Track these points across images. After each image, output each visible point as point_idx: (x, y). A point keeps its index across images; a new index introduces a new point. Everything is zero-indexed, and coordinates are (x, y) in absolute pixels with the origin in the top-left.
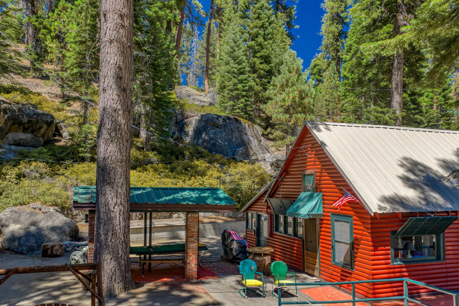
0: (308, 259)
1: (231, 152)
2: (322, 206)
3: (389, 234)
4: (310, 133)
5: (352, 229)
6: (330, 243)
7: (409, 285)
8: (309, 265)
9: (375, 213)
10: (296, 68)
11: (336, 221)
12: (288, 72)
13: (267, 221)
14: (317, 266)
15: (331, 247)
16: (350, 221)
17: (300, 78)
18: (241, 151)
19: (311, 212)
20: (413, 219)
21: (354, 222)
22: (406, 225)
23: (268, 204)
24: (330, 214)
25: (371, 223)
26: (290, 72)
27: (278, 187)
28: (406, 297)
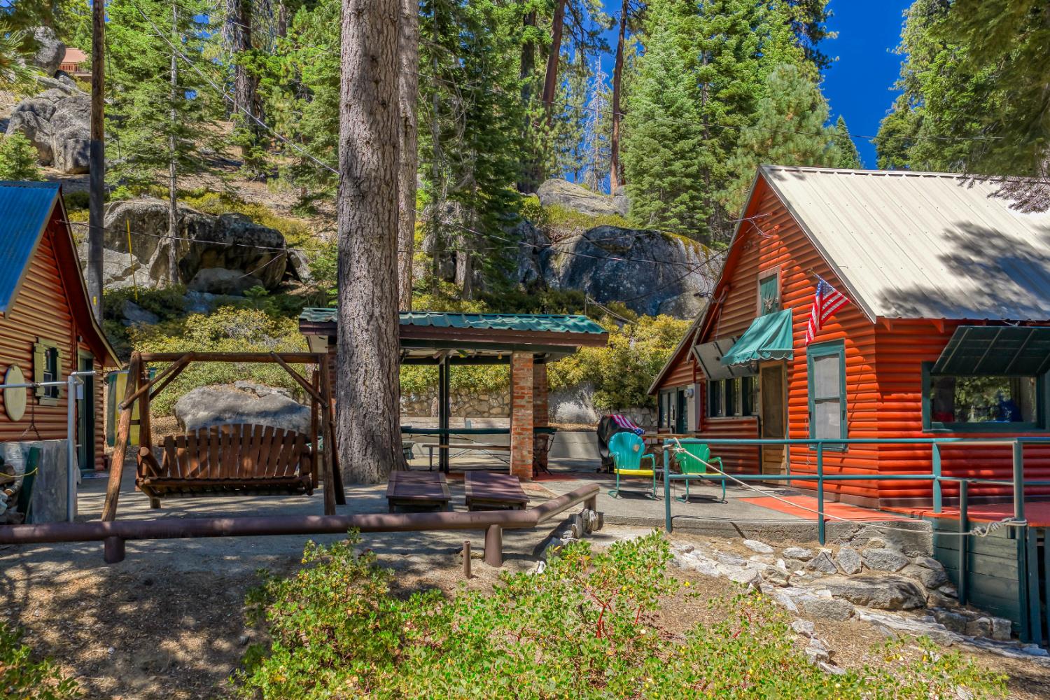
0: (768, 455)
1: (654, 307)
2: (790, 335)
3: (919, 369)
4: (772, 191)
5: (843, 365)
6: (806, 408)
7: (941, 448)
8: (769, 465)
9: (879, 318)
10: (794, 102)
11: (817, 359)
12: (775, 112)
13: (694, 399)
14: (784, 463)
15: (807, 416)
16: (839, 352)
17: (804, 124)
18: (673, 304)
19: (765, 346)
20: (965, 329)
21: (847, 351)
22: (954, 344)
23: (695, 365)
24: (805, 349)
25: (877, 345)
26: (780, 112)
27: (715, 321)
28: (937, 475)
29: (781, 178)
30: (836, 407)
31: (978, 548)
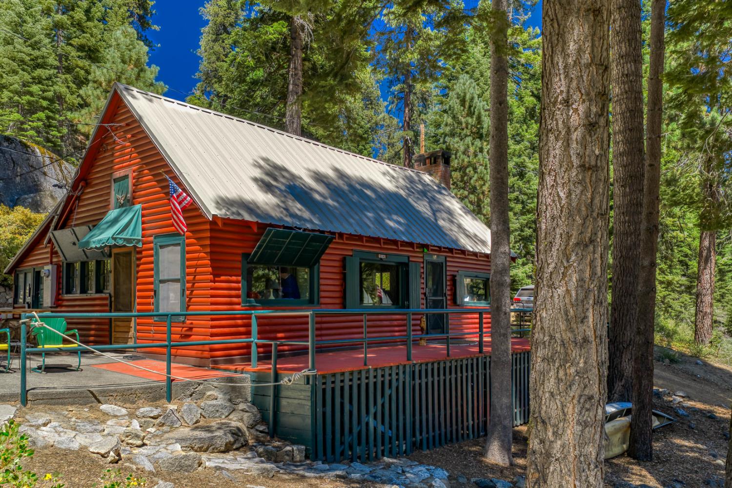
0: (118, 326)
1: (11, 201)
2: (140, 226)
3: (239, 258)
4: (126, 106)
5: (184, 253)
6: (151, 286)
8: (118, 335)
9: (214, 216)
10: (134, 57)
11: (162, 247)
13: (50, 278)
14: (132, 333)
15: (152, 293)
16: (181, 242)
17: (142, 75)
18: (30, 200)
20: (272, 230)
21: (187, 241)
22: (264, 241)
23: (52, 249)
24: (152, 238)
25: (211, 238)
26: (124, 62)
27: (71, 211)
28: (254, 339)
29: (134, 97)
30: (177, 286)
31: (284, 393)
